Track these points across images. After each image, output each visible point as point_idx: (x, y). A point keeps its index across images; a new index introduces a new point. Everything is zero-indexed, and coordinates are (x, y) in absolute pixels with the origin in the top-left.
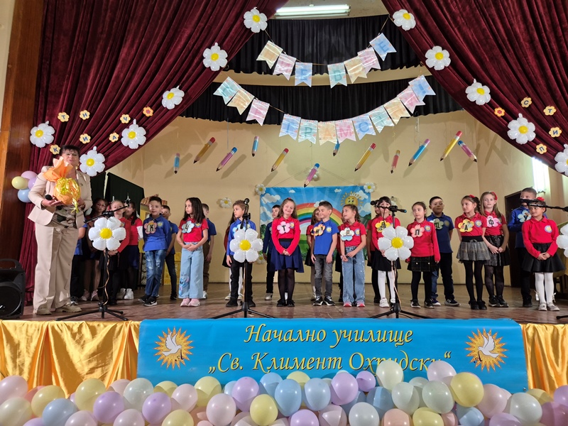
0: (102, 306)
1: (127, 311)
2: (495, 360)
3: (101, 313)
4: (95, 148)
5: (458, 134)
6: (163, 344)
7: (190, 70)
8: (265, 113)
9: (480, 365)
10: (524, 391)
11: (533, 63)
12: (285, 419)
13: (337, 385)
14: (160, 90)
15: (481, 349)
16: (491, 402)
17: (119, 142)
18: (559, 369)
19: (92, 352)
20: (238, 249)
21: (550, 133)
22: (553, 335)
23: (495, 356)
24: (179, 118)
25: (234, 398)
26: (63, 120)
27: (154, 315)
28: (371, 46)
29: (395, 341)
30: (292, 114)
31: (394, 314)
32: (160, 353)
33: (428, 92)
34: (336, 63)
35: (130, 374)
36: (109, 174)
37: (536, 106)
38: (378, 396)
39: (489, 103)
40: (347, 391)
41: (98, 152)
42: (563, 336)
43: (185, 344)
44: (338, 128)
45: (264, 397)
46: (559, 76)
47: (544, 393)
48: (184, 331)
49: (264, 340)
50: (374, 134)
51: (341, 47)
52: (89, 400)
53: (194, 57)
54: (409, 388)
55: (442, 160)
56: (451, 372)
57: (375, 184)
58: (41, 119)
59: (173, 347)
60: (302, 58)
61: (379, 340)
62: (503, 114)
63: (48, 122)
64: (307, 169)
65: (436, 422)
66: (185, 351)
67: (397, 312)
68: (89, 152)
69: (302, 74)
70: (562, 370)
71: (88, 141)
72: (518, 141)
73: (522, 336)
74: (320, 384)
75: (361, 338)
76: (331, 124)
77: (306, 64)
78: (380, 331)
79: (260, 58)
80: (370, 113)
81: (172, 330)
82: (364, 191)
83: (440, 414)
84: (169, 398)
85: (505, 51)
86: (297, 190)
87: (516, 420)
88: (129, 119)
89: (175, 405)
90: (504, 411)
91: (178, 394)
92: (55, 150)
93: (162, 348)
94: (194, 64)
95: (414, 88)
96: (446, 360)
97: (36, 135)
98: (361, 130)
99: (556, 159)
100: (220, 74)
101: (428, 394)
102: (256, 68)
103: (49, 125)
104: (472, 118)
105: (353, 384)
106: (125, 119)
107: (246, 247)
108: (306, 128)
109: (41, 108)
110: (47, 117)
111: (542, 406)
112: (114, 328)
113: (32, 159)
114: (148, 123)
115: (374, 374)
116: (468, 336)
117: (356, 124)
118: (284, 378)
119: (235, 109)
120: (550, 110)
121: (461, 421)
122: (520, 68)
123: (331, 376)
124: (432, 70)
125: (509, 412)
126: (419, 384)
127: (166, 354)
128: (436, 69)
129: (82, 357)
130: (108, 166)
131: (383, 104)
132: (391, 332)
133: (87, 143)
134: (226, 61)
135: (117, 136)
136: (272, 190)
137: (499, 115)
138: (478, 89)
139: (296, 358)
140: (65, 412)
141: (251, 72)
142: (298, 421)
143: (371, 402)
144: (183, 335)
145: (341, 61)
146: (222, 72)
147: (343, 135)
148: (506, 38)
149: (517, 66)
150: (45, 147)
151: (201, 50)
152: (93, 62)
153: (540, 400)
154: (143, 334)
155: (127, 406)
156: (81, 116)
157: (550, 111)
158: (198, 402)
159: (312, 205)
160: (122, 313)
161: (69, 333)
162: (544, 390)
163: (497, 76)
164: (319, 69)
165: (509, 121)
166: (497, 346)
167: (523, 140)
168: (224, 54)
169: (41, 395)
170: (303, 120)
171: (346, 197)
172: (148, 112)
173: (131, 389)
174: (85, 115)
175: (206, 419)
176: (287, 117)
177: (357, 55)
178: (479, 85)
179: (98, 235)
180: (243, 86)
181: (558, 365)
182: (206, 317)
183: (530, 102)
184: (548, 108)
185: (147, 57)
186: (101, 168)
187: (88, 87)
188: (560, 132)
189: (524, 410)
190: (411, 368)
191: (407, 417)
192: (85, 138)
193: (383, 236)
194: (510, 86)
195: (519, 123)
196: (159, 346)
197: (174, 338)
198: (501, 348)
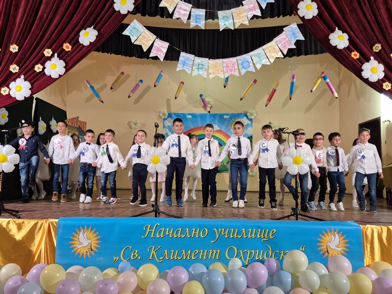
2: (339, 253)
6: (77, 239)
8: (165, 51)
9: (327, 256)
11: (385, 15)
14: (77, 28)
17: (43, 73)
23: (340, 249)
29: (262, 237)
30: (188, 53)
32: (74, 246)
33: (299, 37)
34: (225, 10)
37: (384, 51)
39: (347, 48)
41: (25, 80)
43: (94, 239)
44: (225, 65)
48: (93, 228)
49: (158, 236)
50: (254, 71)
57: (256, 112)
59: (84, 241)
60: (197, 5)
61: (249, 237)
62: (358, 57)
66: (94, 245)
69: (197, 19)
73: (361, 235)
75: (235, 235)
76: (220, 61)
77: (200, 10)
78: (250, 230)
79: (162, 4)
80: (251, 53)
81: (83, 228)
85: (363, 4)
86: (194, 115)
88: (51, 53)
93: (76, 242)
94: (106, 8)
95: (288, 33)
98: (243, 67)
100: (128, 16)
102: (159, 12)
106: (48, 52)
108: (199, 65)
112: (36, 224)
114: (67, 57)
117: (239, 62)
119: (141, 46)
122: (374, 20)
124: (303, 18)
127: (79, 247)
128: (306, 18)
131: (261, 46)
134: (133, 6)
135: (41, 67)
137: (355, 58)
138: (339, 36)
139: (184, 251)
141: (155, 16)
144: (93, 232)
145: (229, 8)
146: (130, 15)
147: (229, 71)
149: (371, 17)
154: (60, 231)
163: (354, 26)
164: (211, 15)
165: (362, 63)
166: (342, 242)
167: (374, 79)
170: (196, 58)
172: (67, 47)
176: (183, 54)
178: (340, 32)
180: (149, 28)
183: (380, 48)
186: (28, 93)
187: (17, 25)
194: (364, 34)
195: (371, 64)
196: (73, 240)
197: (86, 233)
198: (345, 243)
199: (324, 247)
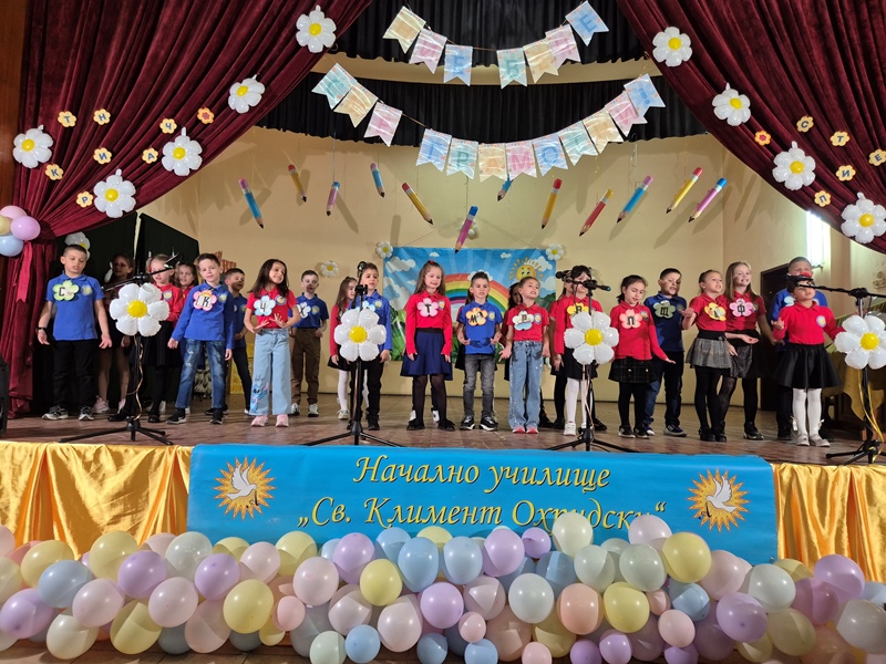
0: (132, 422)
1: (171, 430)
2: (730, 516)
3: (130, 434)
4: (119, 172)
5: (696, 173)
6: (227, 482)
7: (275, 49)
8: (394, 126)
9: (708, 522)
10: (771, 562)
11: (820, 61)
12: (413, 596)
13: (493, 547)
14: (225, 80)
15: (710, 498)
16: (720, 577)
17: (158, 165)
18: (824, 531)
19: (116, 491)
20: (347, 340)
21: (839, 174)
22: (819, 481)
23: (731, 509)
24: (254, 129)
25: (335, 564)
26: (66, 125)
27: (215, 438)
28: (567, 22)
29: (583, 484)
30: (438, 130)
31: (584, 444)
32: (222, 495)
33: (654, 101)
34: (510, 48)
35: (176, 525)
36: (143, 216)
37: (820, 131)
38: (553, 564)
39: (747, 123)
40: (507, 557)
41: (124, 179)
42: (834, 483)
43: (262, 482)
44: (509, 156)
45: (381, 564)
46: (858, 83)
47: (799, 566)
48: (261, 462)
49: (383, 479)
50: (566, 167)
51: (519, 24)
52: (112, 563)
53: (281, 29)
54: (601, 555)
55: (668, 211)
56: (664, 531)
57: (564, 248)
58: (31, 120)
59: (244, 486)
60: (456, 38)
61: (558, 483)
62: (767, 141)
63: (41, 127)
64: (460, 220)
65: (638, 603)
66: (262, 494)
67: (587, 441)
68: (110, 179)
69: (456, 64)
70: (830, 533)
71: (108, 160)
72: (788, 185)
73: (773, 481)
74: (467, 546)
75: (532, 479)
76: (498, 148)
77: (463, 47)
78: (560, 470)
79: (390, 34)
80: (561, 133)
81: (242, 461)
82: (546, 257)
83: (645, 593)
84: (237, 564)
85: (778, 40)
86: (443, 252)
87: (757, 603)
88: (174, 126)
89: (246, 573)
90: (740, 591)
91: (249, 557)
92: (54, 172)
93: (226, 488)
94: (281, 40)
95: (632, 94)
96: (658, 514)
97: (23, 147)
98: (546, 160)
99: (844, 215)
100: (323, 58)
101: (628, 563)
102: (382, 51)
103: (44, 131)
104: (720, 146)
105: (517, 547)
106: (168, 126)
107: (360, 338)
108: (460, 154)
109: (31, 104)
110: (40, 119)
111: (796, 584)
112: (151, 456)
113: (17, 186)
114: (205, 135)
115: (549, 533)
116: (693, 479)
117: (538, 150)
118: (413, 535)
119: (346, 118)
120: (840, 137)
121: (675, 603)
122: (800, 70)
123: (484, 534)
124: (662, 65)
125: (746, 592)
126: (616, 549)
127: (232, 496)
128: (669, 64)
129: (101, 498)
130: (141, 201)
131: (582, 118)
132: (578, 470)
133: (106, 164)
134: (333, 38)
135: (155, 154)
136: (403, 251)
137: (762, 143)
138: (732, 100)
139: (433, 507)
140: (74, 581)
141: (374, 58)
142: (432, 600)
143: (543, 574)
144: (259, 469)
145: (518, 45)
146: (327, 55)
147: (517, 167)
148: (781, 19)
149: (794, 65)
150: (38, 168)
151: (294, 17)
152: (115, 29)
153: (793, 575)
154: (197, 466)
155: (172, 573)
156: (96, 119)
157: (840, 139)
158: (280, 568)
159: (465, 276)
160: (163, 433)
161: (80, 462)
162: (801, 560)
163: (762, 81)
164: (483, 58)
165: (775, 153)
166: (735, 495)
167: (795, 184)
168: (330, 25)
169: (35, 555)
170: (454, 140)
171: (518, 266)
172: (205, 116)
173: (177, 548)
174: (102, 117)
175: (293, 594)
176: (428, 133)
177: (544, 36)
178: (734, 93)
179: (124, 311)
180: (360, 80)
181: (823, 525)
182: (295, 442)
183: (811, 125)
184: (837, 134)
185: (205, 25)
186: (129, 204)
187: (108, 71)
188: (853, 172)
189: (769, 589)
190: (605, 525)
191: (596, 595)
192: (102, 155)
193: (572, 327)
194: (781, 97)
195: (792, 156)
196: (222, 485)
197: (245, 473)
198: (741, 498)
199: (701, 505)
